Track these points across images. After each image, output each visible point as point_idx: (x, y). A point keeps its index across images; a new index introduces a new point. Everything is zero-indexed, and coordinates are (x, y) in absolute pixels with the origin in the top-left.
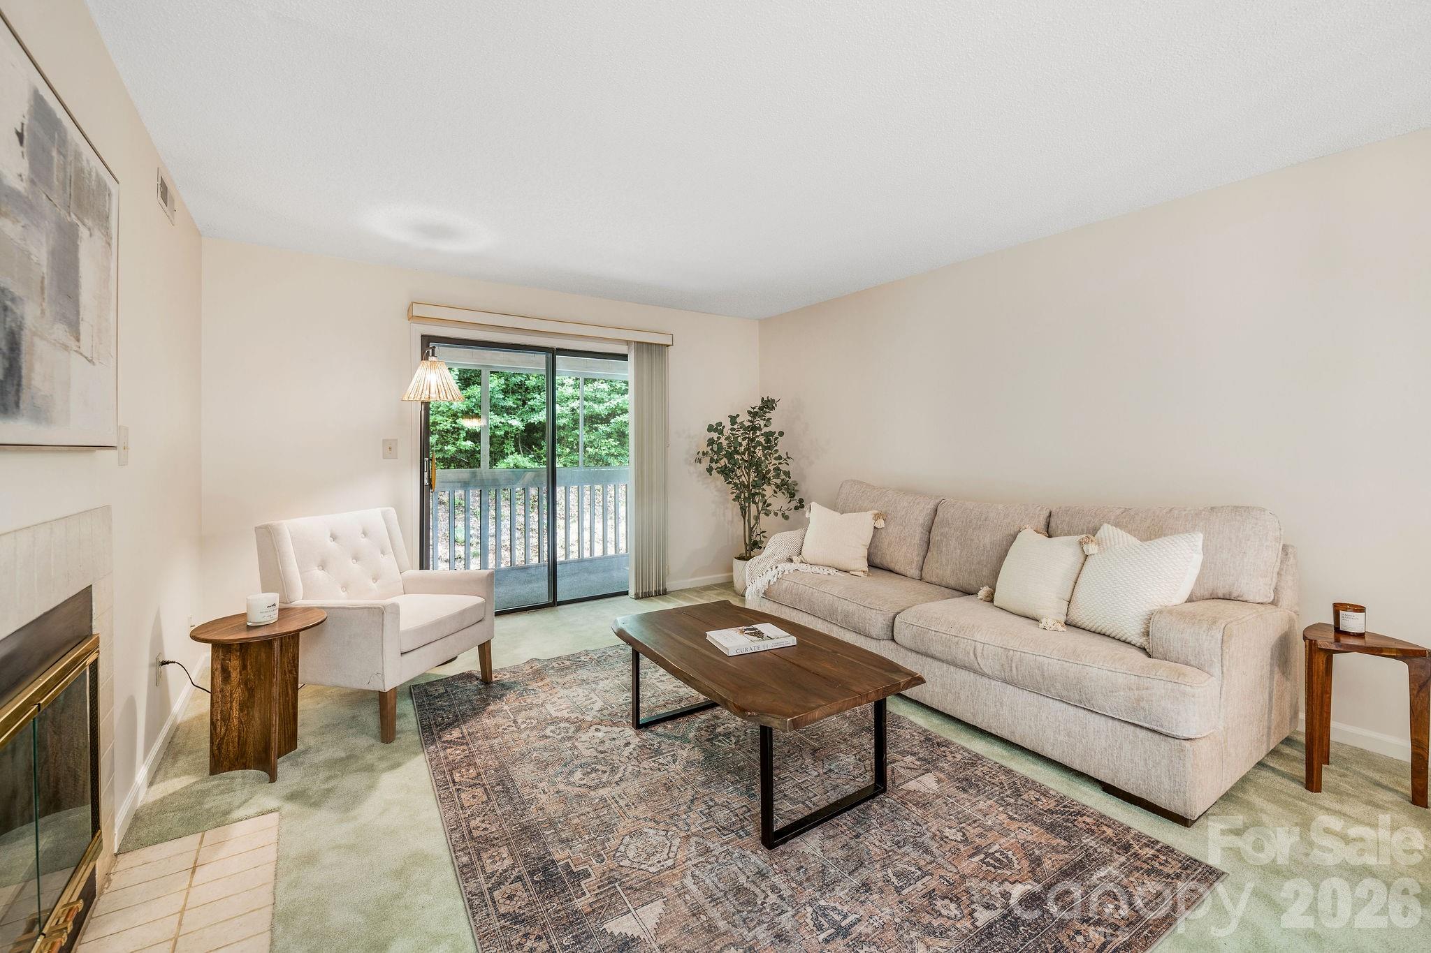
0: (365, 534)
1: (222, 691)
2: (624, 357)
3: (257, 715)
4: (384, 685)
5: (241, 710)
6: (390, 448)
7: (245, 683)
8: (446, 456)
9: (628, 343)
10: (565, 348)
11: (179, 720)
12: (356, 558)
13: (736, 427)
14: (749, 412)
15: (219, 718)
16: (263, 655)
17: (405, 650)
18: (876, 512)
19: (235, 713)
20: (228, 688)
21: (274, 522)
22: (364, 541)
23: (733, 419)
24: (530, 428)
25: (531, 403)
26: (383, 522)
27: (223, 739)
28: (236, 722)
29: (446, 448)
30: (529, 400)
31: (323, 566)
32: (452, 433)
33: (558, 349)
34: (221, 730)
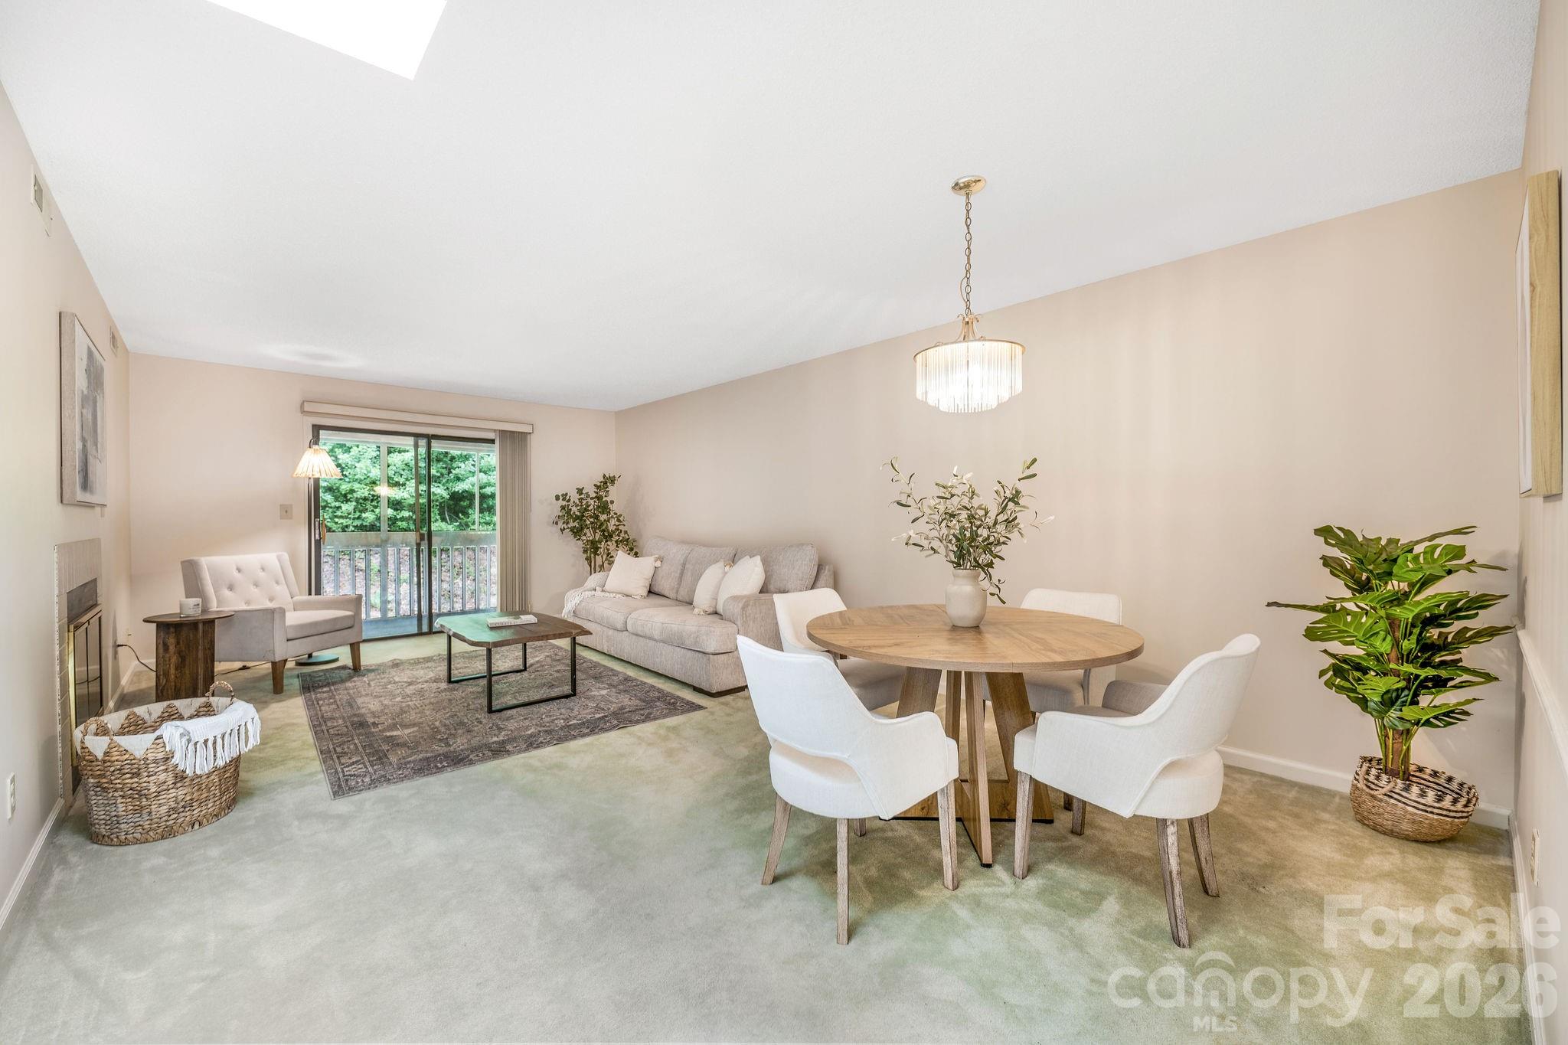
0: (263, 569)
1: (163, 657)
2: (492, 441)
3: (187, 672)
4: (275, 657)
5: (176, 669)
6: (286, 511)
7: (179, 653)
8: (365, 524)
9: (495, 431)
10: (439, 434)
11: (125, 691)
12: (256, 585)
13: (582, 496)
14: (595, 485)
15: (162, 673)
16: (191, 636)
17: (290, 637)
18: (657, 556)
19: (172, 671)
20: (167, 655)
21: (195, 558)
22: (262, 574)
23: (580, 491)
24: (456, 497)
25: (457, 471)
26: (278, 564)
27: (164, 686)
28: (173, 677)
29: (364, 515)
30: (455, 469)
31: (231, 588)
32: (372, 501)
33: (432, 435)
34: (163, 681)
